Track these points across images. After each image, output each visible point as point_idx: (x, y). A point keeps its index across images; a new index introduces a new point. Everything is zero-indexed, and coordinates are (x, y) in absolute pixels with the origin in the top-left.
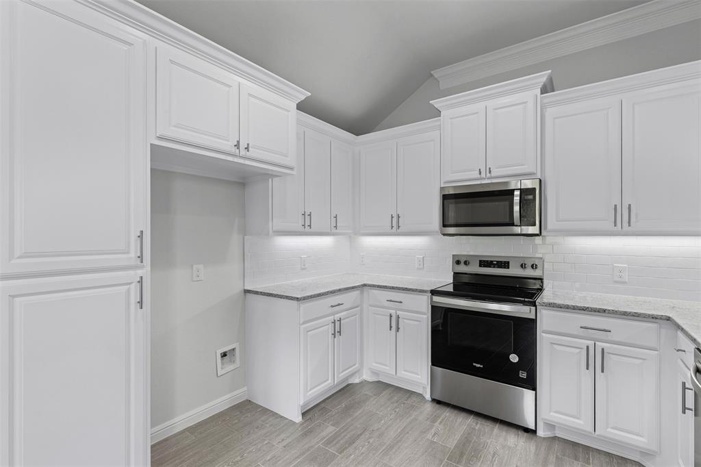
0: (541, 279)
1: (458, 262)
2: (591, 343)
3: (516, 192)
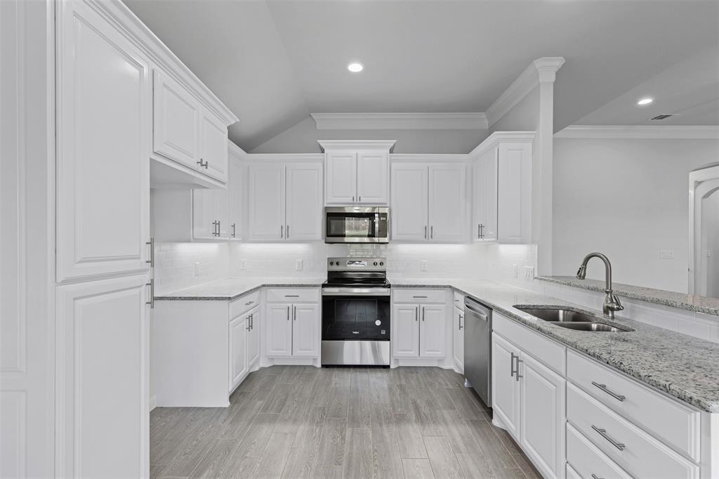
0: (385, 272)
1: (332, 264)
2: (417, 305)
3: (377, 215)
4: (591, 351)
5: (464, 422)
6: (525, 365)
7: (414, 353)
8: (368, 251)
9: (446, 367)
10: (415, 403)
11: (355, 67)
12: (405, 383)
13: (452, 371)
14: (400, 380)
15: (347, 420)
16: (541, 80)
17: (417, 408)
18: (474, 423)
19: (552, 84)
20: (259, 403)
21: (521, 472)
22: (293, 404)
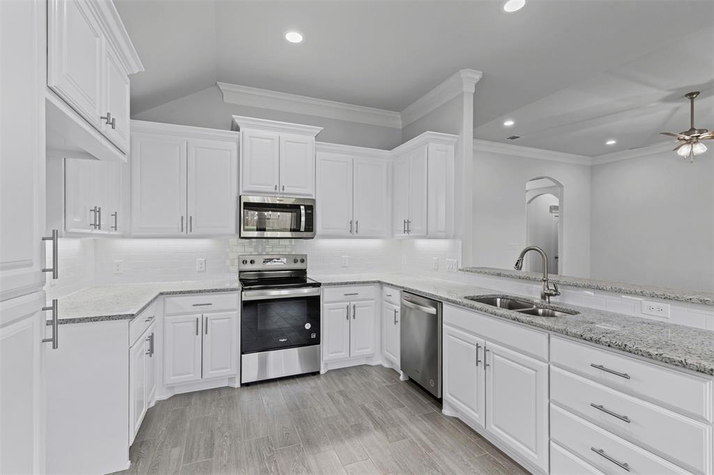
0: (305, 269)
1: (244, 262)
2: (348, 303)
3: (302, 207)
4: (588, 335)
5: (419, 418)
6: (492, 354)
7: (345, 354)
8: (285, 246)
9: (374, 363)
10: (364, 408)
11: (294, 37)
12: (343, 389)
13: (380, 366)
14: (337, 385)
15: (302, 446)
16: (465, 90)
17: (369, 413)
18: (429, 417)
19: (472, 95)
20: (176, 452)
21: (490, 457)
22: (225, 441)
